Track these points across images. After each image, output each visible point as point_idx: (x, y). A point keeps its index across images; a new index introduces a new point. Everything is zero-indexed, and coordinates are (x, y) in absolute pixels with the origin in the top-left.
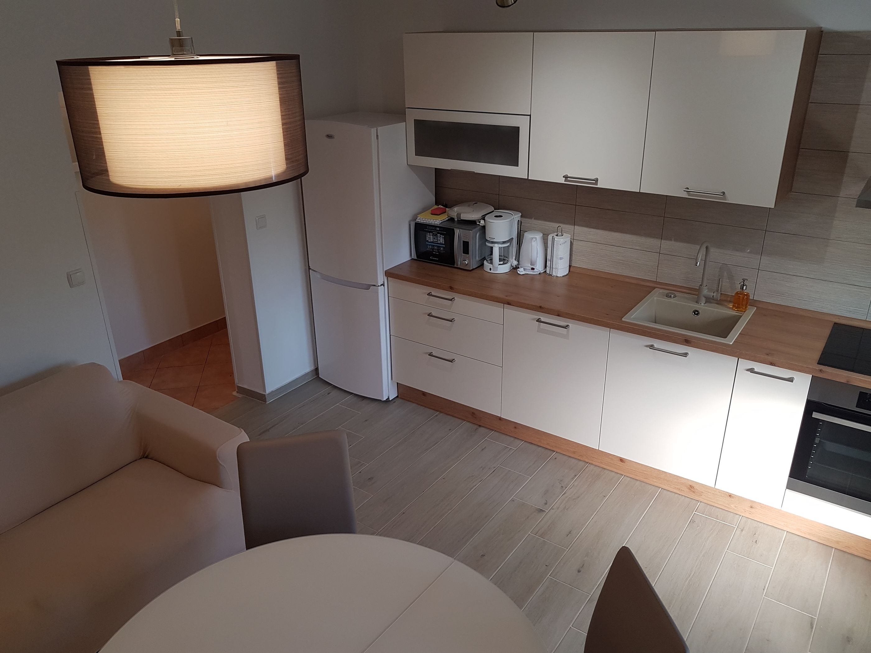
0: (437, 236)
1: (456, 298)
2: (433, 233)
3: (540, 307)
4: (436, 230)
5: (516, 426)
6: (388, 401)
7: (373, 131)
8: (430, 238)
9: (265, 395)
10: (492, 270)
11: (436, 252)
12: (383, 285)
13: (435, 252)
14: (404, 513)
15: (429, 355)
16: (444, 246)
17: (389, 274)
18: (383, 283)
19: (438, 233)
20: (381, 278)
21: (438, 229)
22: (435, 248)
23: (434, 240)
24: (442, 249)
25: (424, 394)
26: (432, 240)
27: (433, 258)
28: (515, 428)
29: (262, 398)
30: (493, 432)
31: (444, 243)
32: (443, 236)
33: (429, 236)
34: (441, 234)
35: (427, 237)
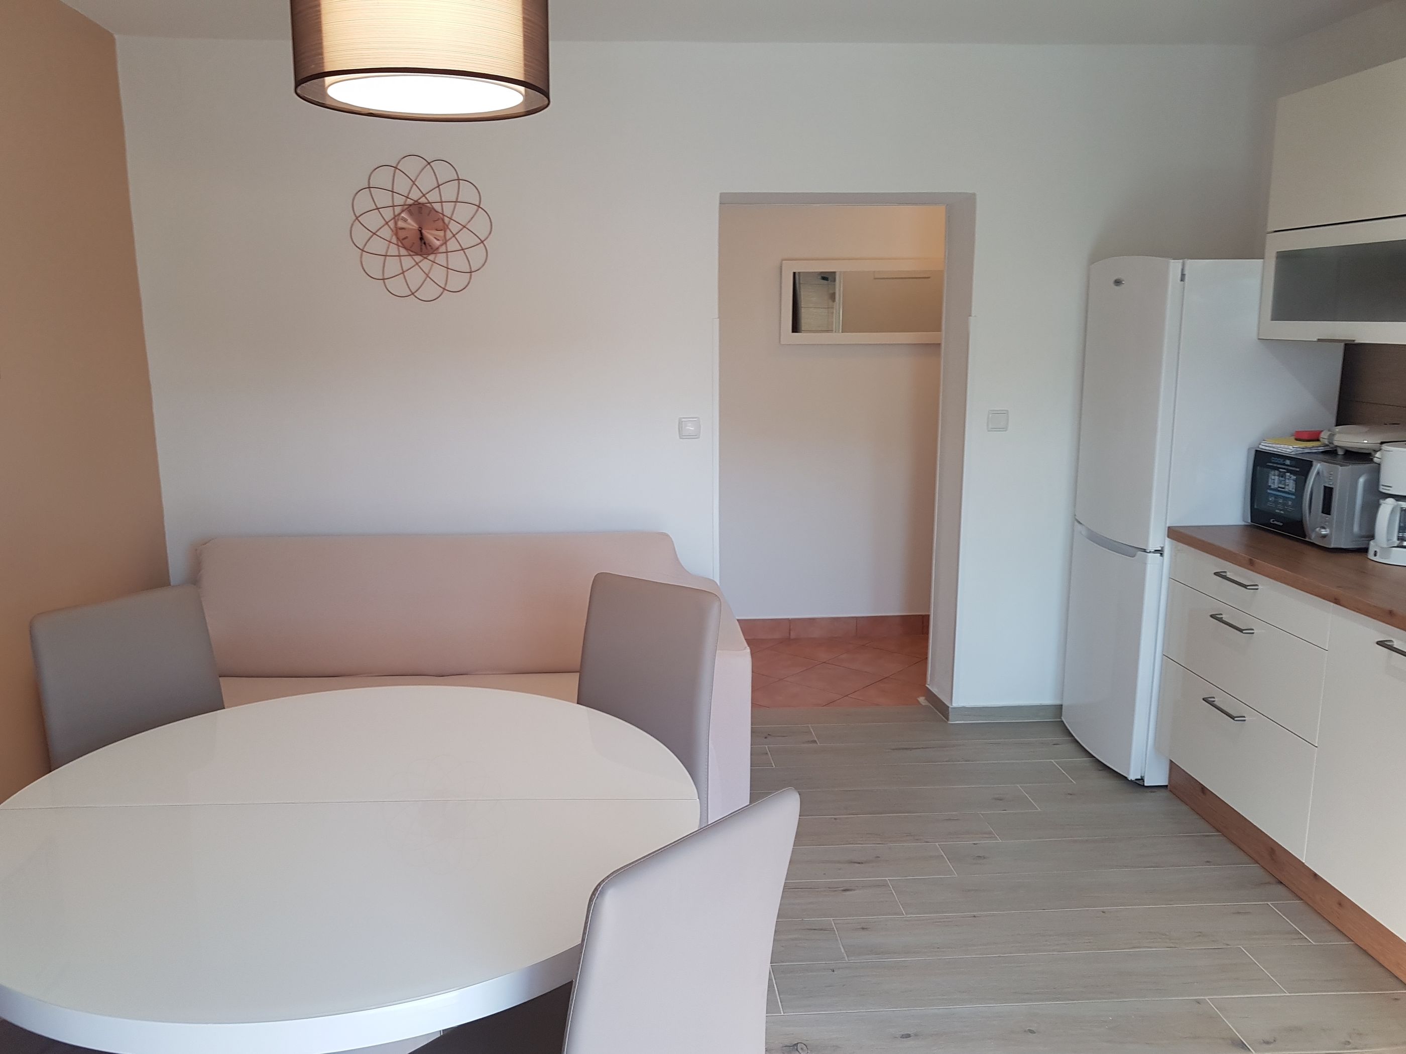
0: (1285, 478)
1: (1260, 587)
2: (1281, 470)
4: (1284, 464)
5: (1342, 901)
6: (1139, 784)
8: (1274, 480)
9: (948, 707)
10: (1378, 554)
11: (1281, 510)
12: (1160, 552)
13: (1278, 509)
15: (1203, 699)
16: (1294, 497)
17: (1175, 534)
18: (1160, 549)
19: (1288, 471)
20: (1157, 538)
21: (1288, 462)
22: (1271, 499)
23: (1280, 486)
24: (1290, 503)
26: (1276, 486)
27: (1275, 522)
28: (1340, 904)
30: (1299, 902)
31: (1294, 490)
32: (1295, 477)
33: (1273, 477)
34: (1291, 472)
35: (1270, 480)
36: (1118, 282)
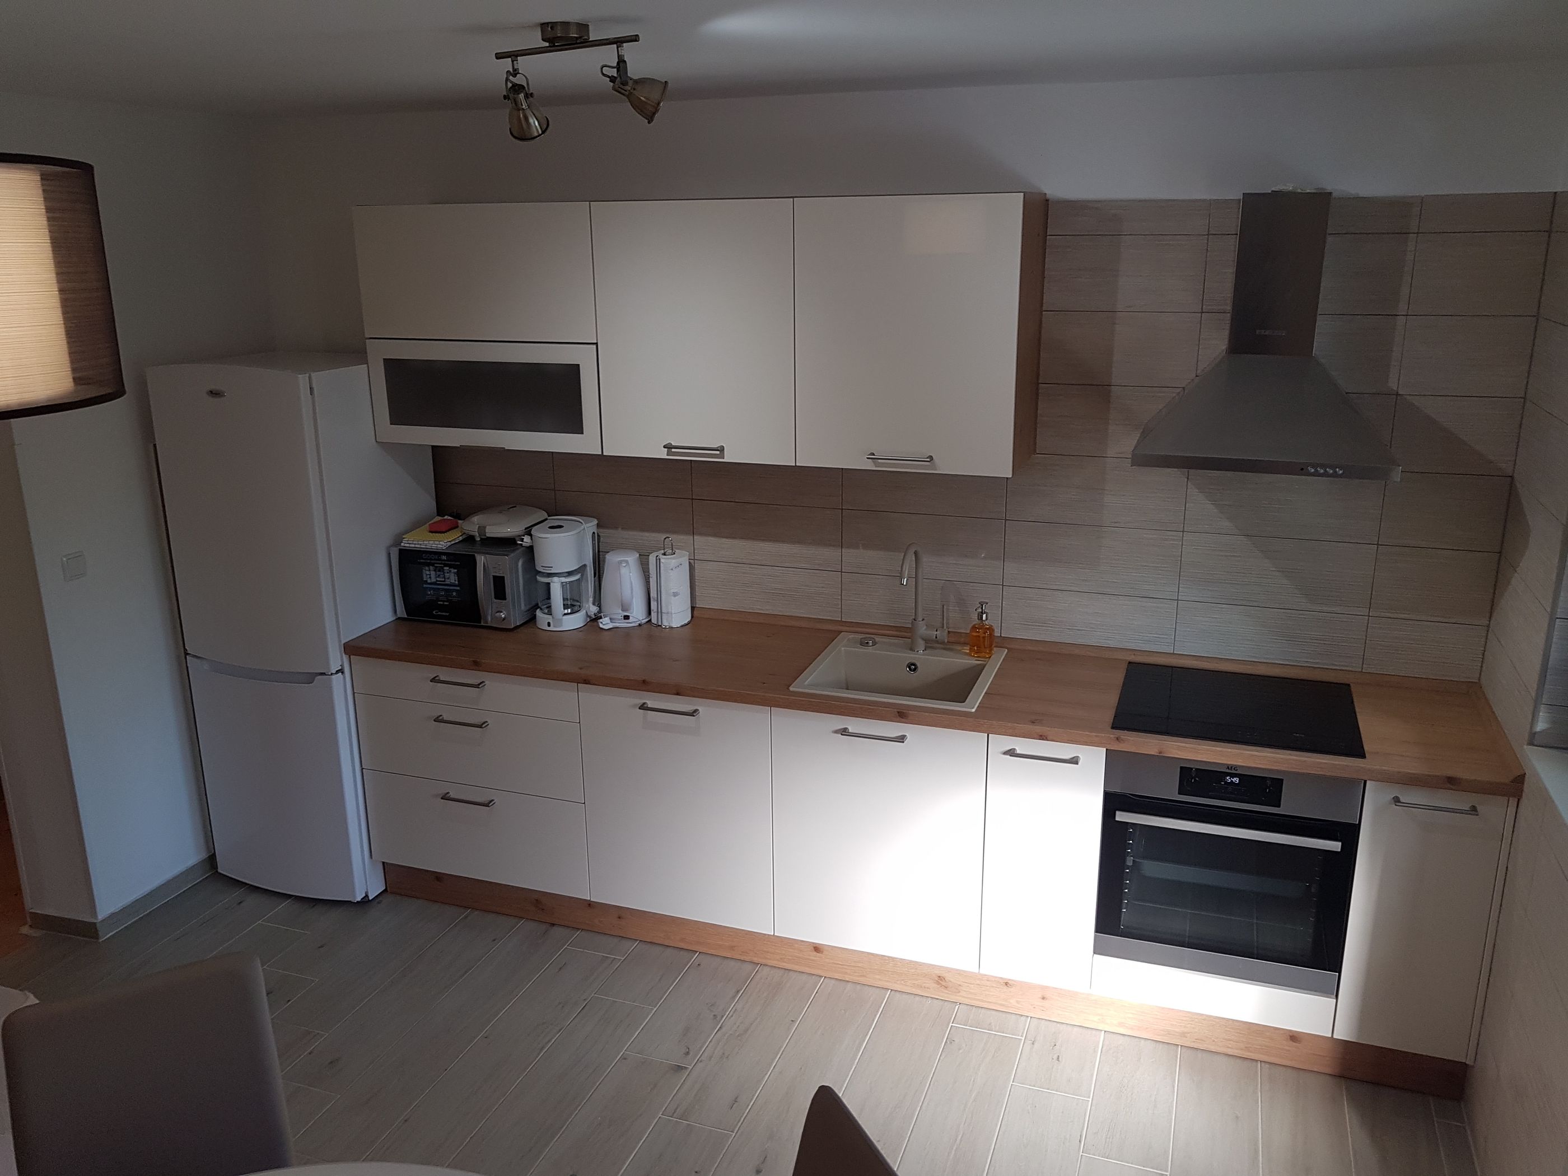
0: (444, 573)
1: (486, 682)
2: (436, 565)
3: (644, 681)
4: (440, 560)
5: (621, 913)
6: (365, 901)
7: (302, 379)
8: (430, 575)
9: (95, 924)
10: (552, 624)
11: (444, 601)
12: (341, 671)
13: (441, 601)
14: (406, 1121)
15: (442, 798)
16: (458, 588)
17: (352, 649)
18: (340, 668)
19: (446, 565)
20: (336, 659)
21: (444, 557)
22: (441, 594)
23: (438, 579)
24: (454, 594)
25: (438, 877)
26: (433, 580)
27: (439, 613)
28: (619, 918)
29: (88, 930)
30: (578, 932)
31: (457, 582)
32: (456, 570)
33: (428, 573)
34: (450, 566)
35: (424, 576)
36: (214, 394)
